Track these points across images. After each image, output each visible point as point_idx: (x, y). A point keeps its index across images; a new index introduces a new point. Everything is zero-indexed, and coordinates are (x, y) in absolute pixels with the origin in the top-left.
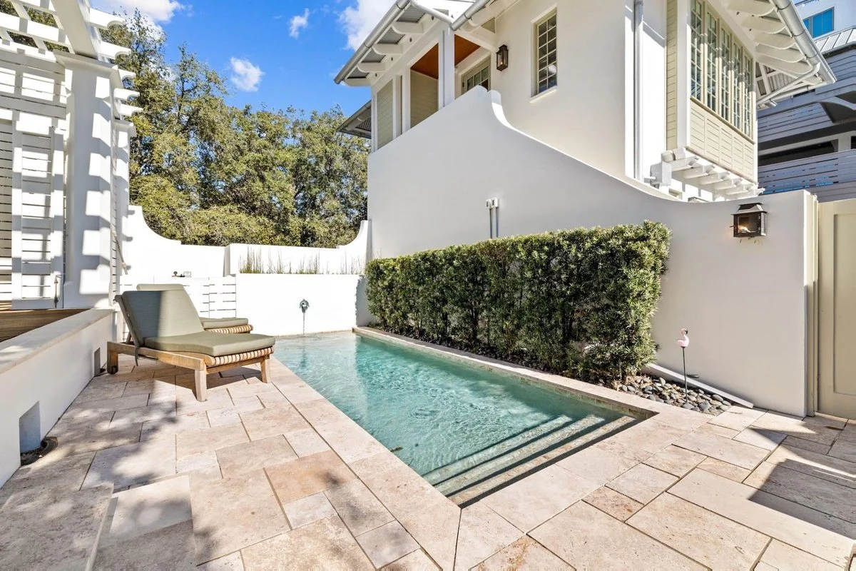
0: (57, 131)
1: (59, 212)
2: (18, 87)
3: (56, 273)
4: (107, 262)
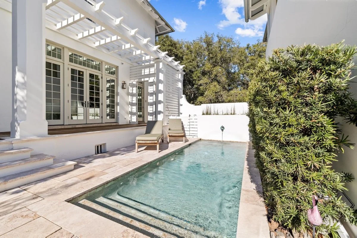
0: (154, 80)
1: (154, 100)
2: (150, 72)
3: (154, 116)
4: (162, 113)
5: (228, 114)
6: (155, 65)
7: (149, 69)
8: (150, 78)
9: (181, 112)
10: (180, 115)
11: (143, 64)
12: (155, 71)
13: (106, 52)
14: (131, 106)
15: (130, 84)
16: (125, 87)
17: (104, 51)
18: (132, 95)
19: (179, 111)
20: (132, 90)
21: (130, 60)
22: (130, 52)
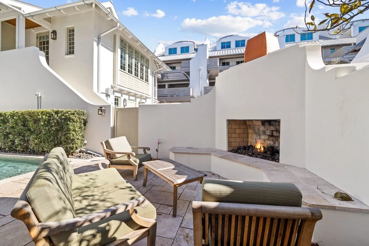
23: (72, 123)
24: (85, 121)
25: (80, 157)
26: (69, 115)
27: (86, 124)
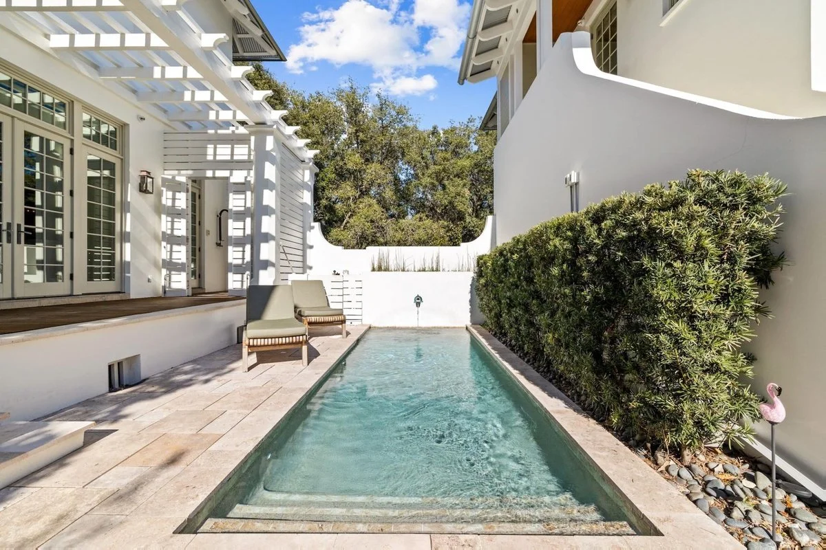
0: (249, 179)
1: (248, 231)
2: (232, 155)
3: (248, 273)
4: (273, 265)
5: (424, 270)
6: (253, 138)
7: (230, 146)
8: (234, 172)
9: (309, 263)
10: (308, 271)
11: (211, 132)
12: (249, 155)
13: (87, 74)
14: (169, 246)
15: (164, 180)
16: (149, 188)
17: (84, 69)
18: (174, 213)
19: (304, 261)
20: (174, 199)
21: (165, 111)
22: (174, 91)
23: (669, 265)
24: (764, 250)
25: (729, 498)
26: (647, 220)
27: (775, 274)
